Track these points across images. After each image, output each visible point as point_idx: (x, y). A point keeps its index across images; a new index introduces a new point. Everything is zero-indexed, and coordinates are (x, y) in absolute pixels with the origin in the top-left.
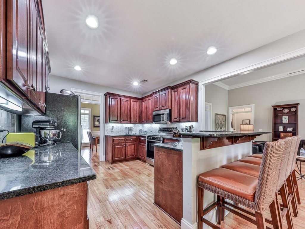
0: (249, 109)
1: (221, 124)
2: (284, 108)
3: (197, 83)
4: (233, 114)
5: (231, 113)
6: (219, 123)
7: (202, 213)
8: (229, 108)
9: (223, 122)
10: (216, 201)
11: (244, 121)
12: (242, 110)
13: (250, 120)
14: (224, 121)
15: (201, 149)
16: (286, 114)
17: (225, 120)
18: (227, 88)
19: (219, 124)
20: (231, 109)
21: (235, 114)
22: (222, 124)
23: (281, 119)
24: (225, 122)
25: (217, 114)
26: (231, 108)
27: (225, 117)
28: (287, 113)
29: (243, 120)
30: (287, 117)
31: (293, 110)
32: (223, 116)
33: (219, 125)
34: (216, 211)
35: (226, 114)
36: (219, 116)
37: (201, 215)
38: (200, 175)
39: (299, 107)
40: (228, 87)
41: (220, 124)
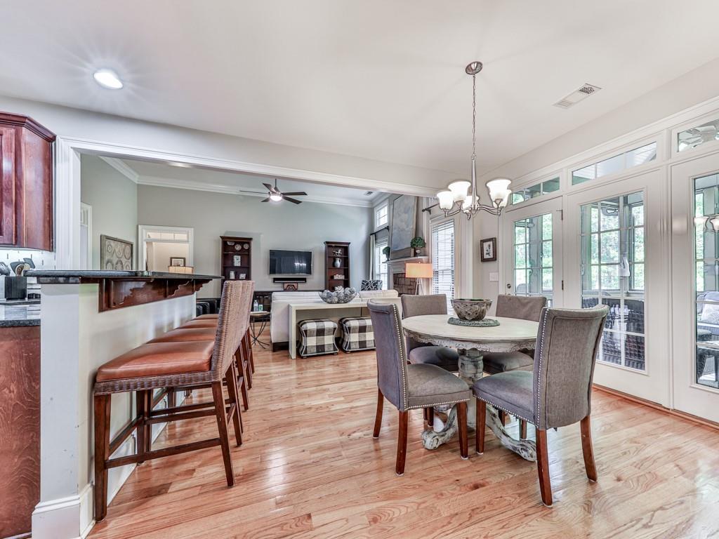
0: (184, 237)
1: (119, 264)
2: (236, 243)
3: (51, 137)
4: (149, 243)
5: (144, 238)
6: (115, 260)
7: (107, 451)
8: (139, 226)
9: (124, 260)
10: (134, 417)
11: (173, 260)
12: (169, 236)
13: (184, 259)
14: (128, 255)
15: (101, 310)
16: (238, 253)
17: (130, 255)
18: (136, 178)
19: (115, 262)
20: (144, 231)
21: (154, 243)
22: (122, 264)
23: (233, 260)
24: (130, 260)
25: (108, 238)
26: (145, 229)
27: (128, 247)
28: (239, 251)
29: (171, 258)
30: (239, 257)
31: (246, 247)
32: (123, 245)
33: (113, 265)
34: (133, 440)
35: (133, 240)
36: (112, 243)
37: (104, 457)
38: (101, 368)
39: (253, 243)
40: (138, 176)
41: (117, 264)
